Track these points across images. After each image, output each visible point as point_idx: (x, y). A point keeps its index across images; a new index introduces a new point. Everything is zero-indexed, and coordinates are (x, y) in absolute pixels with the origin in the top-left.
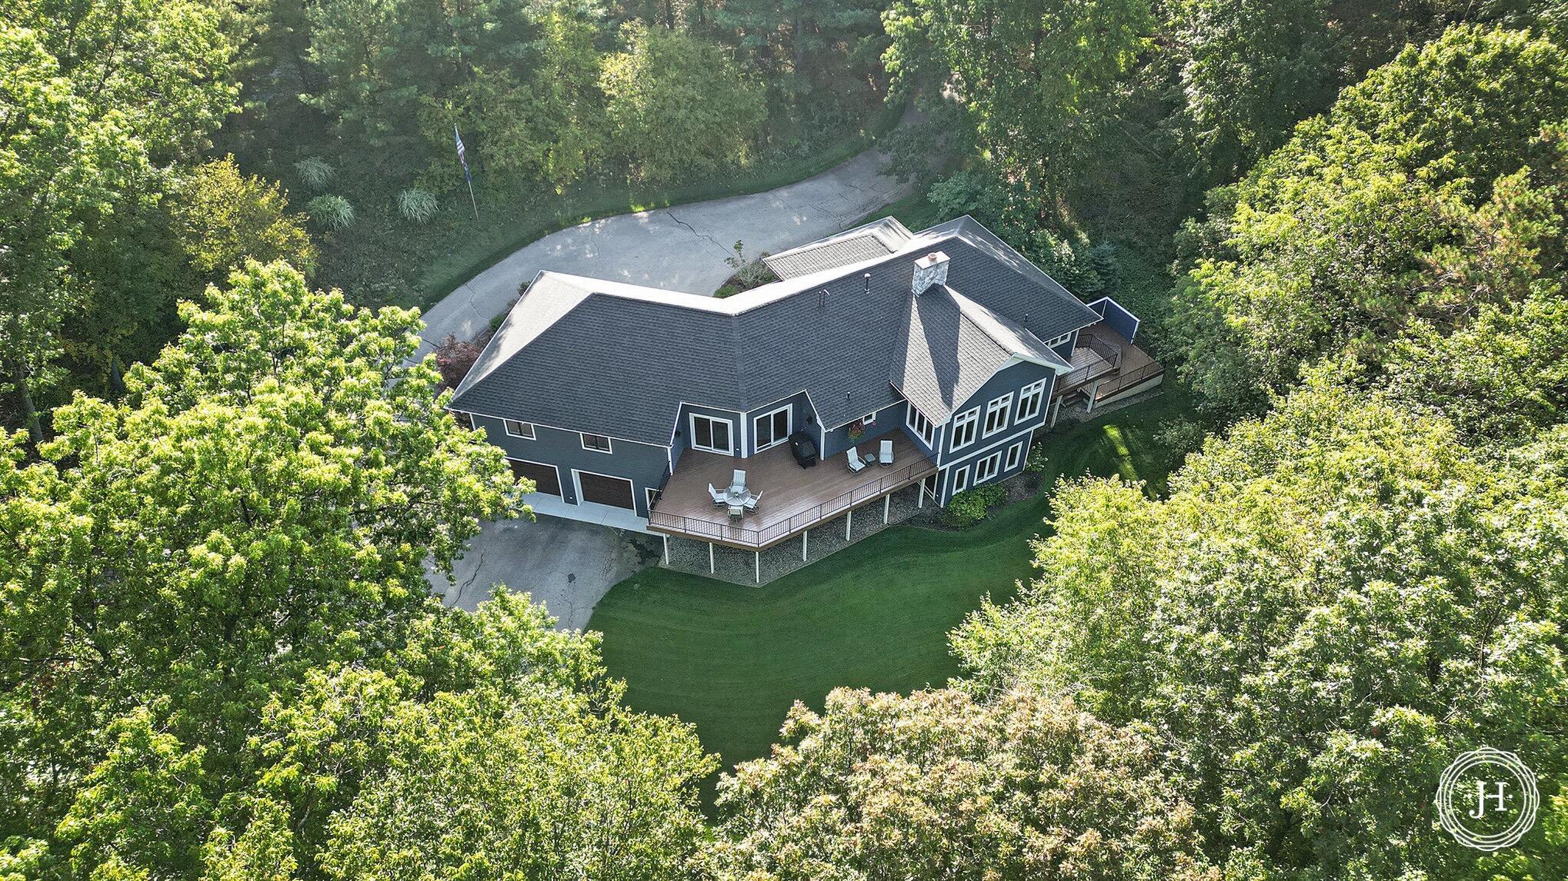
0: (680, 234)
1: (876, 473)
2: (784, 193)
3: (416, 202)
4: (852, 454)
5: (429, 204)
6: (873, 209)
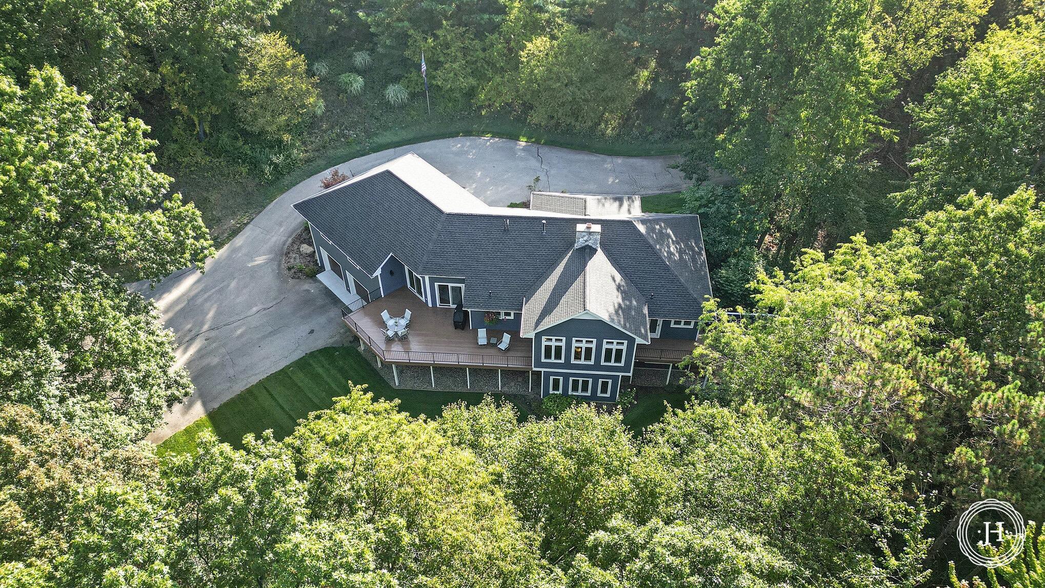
0: (534, 163)
2: (620, 160)
3: (395, 93)
4: (482, 333)
5: (403, 96)
6: (667, 191)
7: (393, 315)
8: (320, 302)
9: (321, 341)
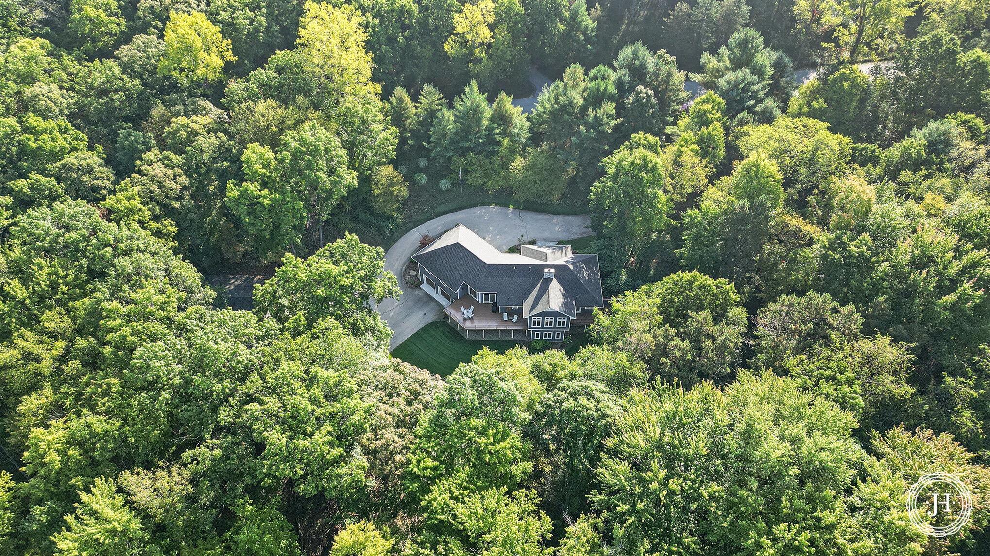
0: (518, 221)
1: (510, 323)
2: (560, 218)
3: (444, 184)
4: (505, 315)
5: (449, 185)
6: (584, 236)
7: (465, 308)
8: (425, 300)
9: (430, 319)
